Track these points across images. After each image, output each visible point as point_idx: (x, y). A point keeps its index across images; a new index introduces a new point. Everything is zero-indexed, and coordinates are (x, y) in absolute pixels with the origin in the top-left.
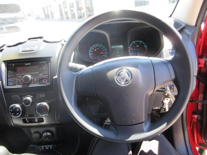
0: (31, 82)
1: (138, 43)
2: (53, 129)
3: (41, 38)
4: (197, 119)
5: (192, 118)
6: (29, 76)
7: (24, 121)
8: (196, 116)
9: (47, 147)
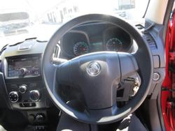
0: (26, 74)
1: (114, 41)
2: (45, 112)
3: (35, 38)
4: (172, 106)
5: (167, 105)
6: (25, 69)
7: (21, 105)
8: (170, 103)
9: (40, 127)
